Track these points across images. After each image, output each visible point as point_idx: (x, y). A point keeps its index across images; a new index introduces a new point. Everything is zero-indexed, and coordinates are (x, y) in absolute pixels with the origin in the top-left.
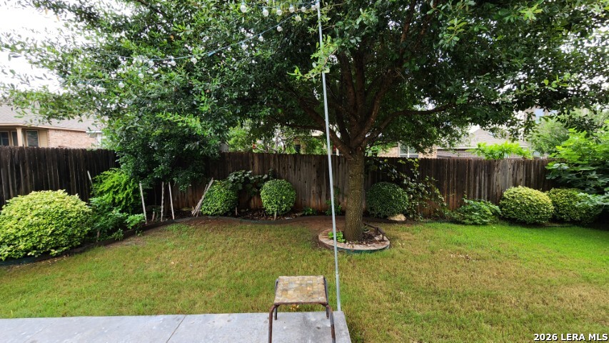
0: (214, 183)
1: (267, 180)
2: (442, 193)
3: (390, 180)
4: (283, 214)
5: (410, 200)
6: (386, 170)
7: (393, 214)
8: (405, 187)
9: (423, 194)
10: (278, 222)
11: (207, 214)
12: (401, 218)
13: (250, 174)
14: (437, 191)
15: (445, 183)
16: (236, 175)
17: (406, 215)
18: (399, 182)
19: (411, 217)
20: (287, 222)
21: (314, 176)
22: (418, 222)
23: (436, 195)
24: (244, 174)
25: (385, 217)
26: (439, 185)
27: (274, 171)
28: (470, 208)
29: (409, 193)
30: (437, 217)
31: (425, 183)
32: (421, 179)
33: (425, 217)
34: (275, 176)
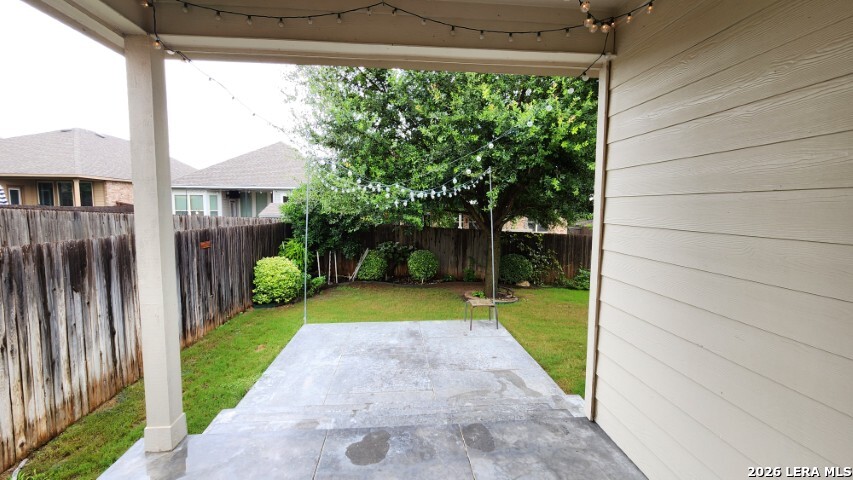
0: (369, 253)
1: (413, 250)
2: (561, 264)
3: (519, 252)
4: (429, 280)
5: (534, 269)
6: (516, 243)
7: (520, 281)
8: (530, 258)
9: (545, 264)
10: (425, 286)
11: (363, 280)
12: (526, 284)
13: (399, 245)
14: (557, 262)
15: (565, 255)
16: (386, 246)
17: (531, 282)
18: (526, 254)
19: (535, 283)
20: (433, 286)
21: (452, 247)
22: (541, 288)
23: (556, 266)
24: (392, 245)
25: (514, 283)
26: (559, 257)
27: (417, 243)
28: (582, 276)
29: (534, 264)
30: (557, 284)
31: (547, 255)
32: (544, 252)
33: (546, 283)
34: (418, 247)
